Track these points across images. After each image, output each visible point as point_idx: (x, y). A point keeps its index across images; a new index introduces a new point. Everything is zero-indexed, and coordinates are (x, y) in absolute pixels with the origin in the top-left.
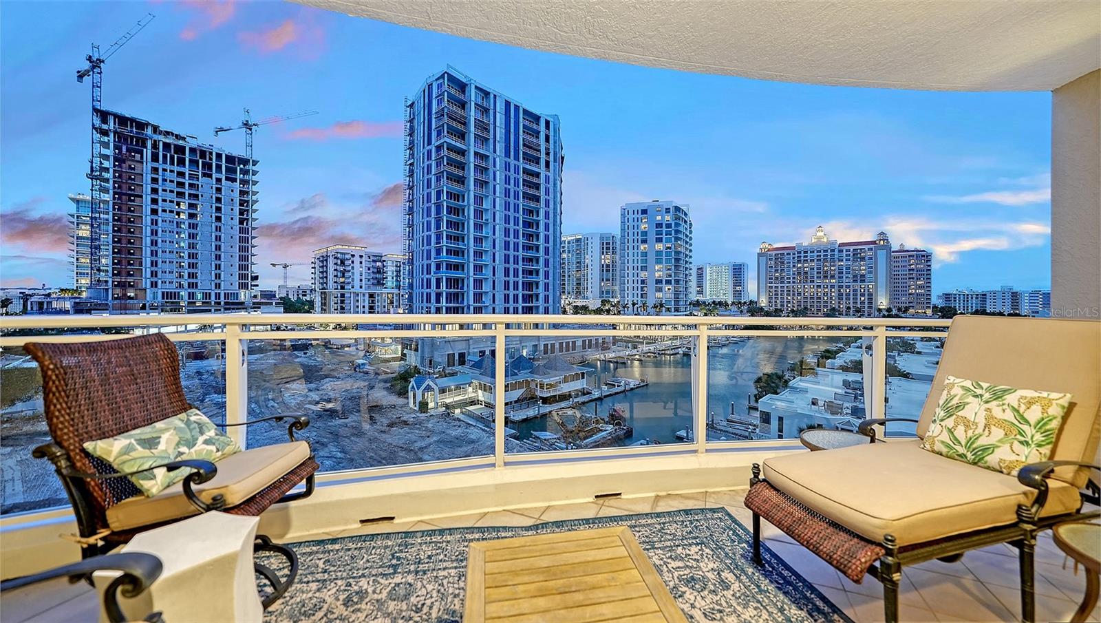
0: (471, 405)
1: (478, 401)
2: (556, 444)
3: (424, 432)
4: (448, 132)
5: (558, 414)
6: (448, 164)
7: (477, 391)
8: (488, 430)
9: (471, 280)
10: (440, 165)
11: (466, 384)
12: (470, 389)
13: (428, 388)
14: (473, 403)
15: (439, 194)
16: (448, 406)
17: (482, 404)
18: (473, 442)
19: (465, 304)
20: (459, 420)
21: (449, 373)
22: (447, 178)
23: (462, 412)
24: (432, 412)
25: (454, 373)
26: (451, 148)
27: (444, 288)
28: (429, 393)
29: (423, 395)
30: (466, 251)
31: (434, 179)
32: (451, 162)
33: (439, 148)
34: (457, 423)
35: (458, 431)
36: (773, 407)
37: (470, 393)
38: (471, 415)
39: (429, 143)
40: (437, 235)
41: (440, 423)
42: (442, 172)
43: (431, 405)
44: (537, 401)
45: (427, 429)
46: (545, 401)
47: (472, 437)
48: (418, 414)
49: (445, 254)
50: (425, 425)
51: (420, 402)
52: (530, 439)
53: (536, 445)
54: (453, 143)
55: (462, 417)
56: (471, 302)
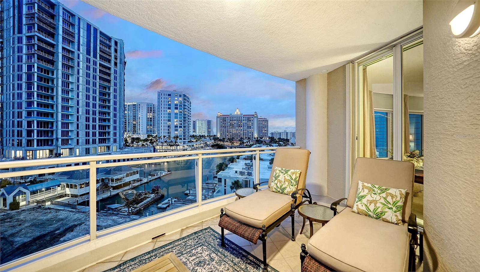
0: (60, 198)
1: (66, 194)
2: (122, 209)
3: (16, 223)
4: (38, 29)
5: (123, 194)
6: (38, 49)
7: (65, 189)
8: (74, 210)
9: (60, 124)
10: (31, 49)
11: (56, 186)
12: (59, 188)
13: (20, 193)
14: (61, 196)
15: (30, 67)
16: (38, 202)
17: (69, 196)
18: (62, 220)
19: (54, 137)
20: (49, 209)
21: (40, 181)
22: (38, 59)
23: (52, 204)
24: (24, 208)
25: (45, 180)
26: (39, 39)
27: (35, 126)
28: (21, 196)
29: (14, 197)
30: (55, 106)
31: (24, 57)
32: (40, 48)
33: (29, 38)
34: (49, 211)
35: (49, 216)
36: (223, 176)
37: (59, 190)
38: (59, 204)
39: (20, 31)
40: (28, 94)
41: (32, 214)
42: (34, 54)
43: (22, 204)
44: (109, 189)
45: (18, 220)
46: (115, 188)
47: (60, 217)
48: (9, 212)
49: (35, 106)
50: (16, 218)
51: (11, 204)
52: (105, 210)
53: (109, 212)
54: (44, 38)
55: (52, 207)
56: (60, 136)
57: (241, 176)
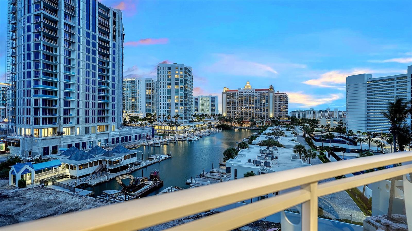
0: (61, 179)
1: (66, 175)
2: (119, 196)
3: (22, 201)
4: (44, 7)
5: (120, 179)
6: (44, 27)
7: (65, 170)
8: (73, 193)
9: (62, 101)
10: (38, 28)
11: (57, 166)
12: (60, 169)
13: (27, 171)
14: (62, 177)
15: (37, 46)
16: (42, 182)
17: (69, 177)
18: (61, 203)
19: (57, 115)
20: (50, 189)
21: (44, 160)
22: (44, 36)
23: (53, 184)
24: (29, 187)
25: (49, 159)
26: (45, 17)
27: (41, 105)
28: (27, 174)
29: (22, 176)
30: (58, 84)
31: (33, 36)
32: (45, 26)
33: (37, 16)
34: (50, 191)
35: (49, 197)
36: (232, 165)
37: (60, 171)
38: (60, 185)
39: (29, 12)
40: (35, 72)
41: (36, 193)
42: (40, 32)
43: (28, 182)
44: (107, 172)
45: (24, 199)
46: (113, 171)
47: (60, 199)
48: (17, 190)
49: (41, 84)
50: (23, 196)
51: (19, 181)
52: (102, 195)
53: (106, 198)
54: (48, 15)
55: (53, 187)
56: (62, 114)
57: (256, 166)
